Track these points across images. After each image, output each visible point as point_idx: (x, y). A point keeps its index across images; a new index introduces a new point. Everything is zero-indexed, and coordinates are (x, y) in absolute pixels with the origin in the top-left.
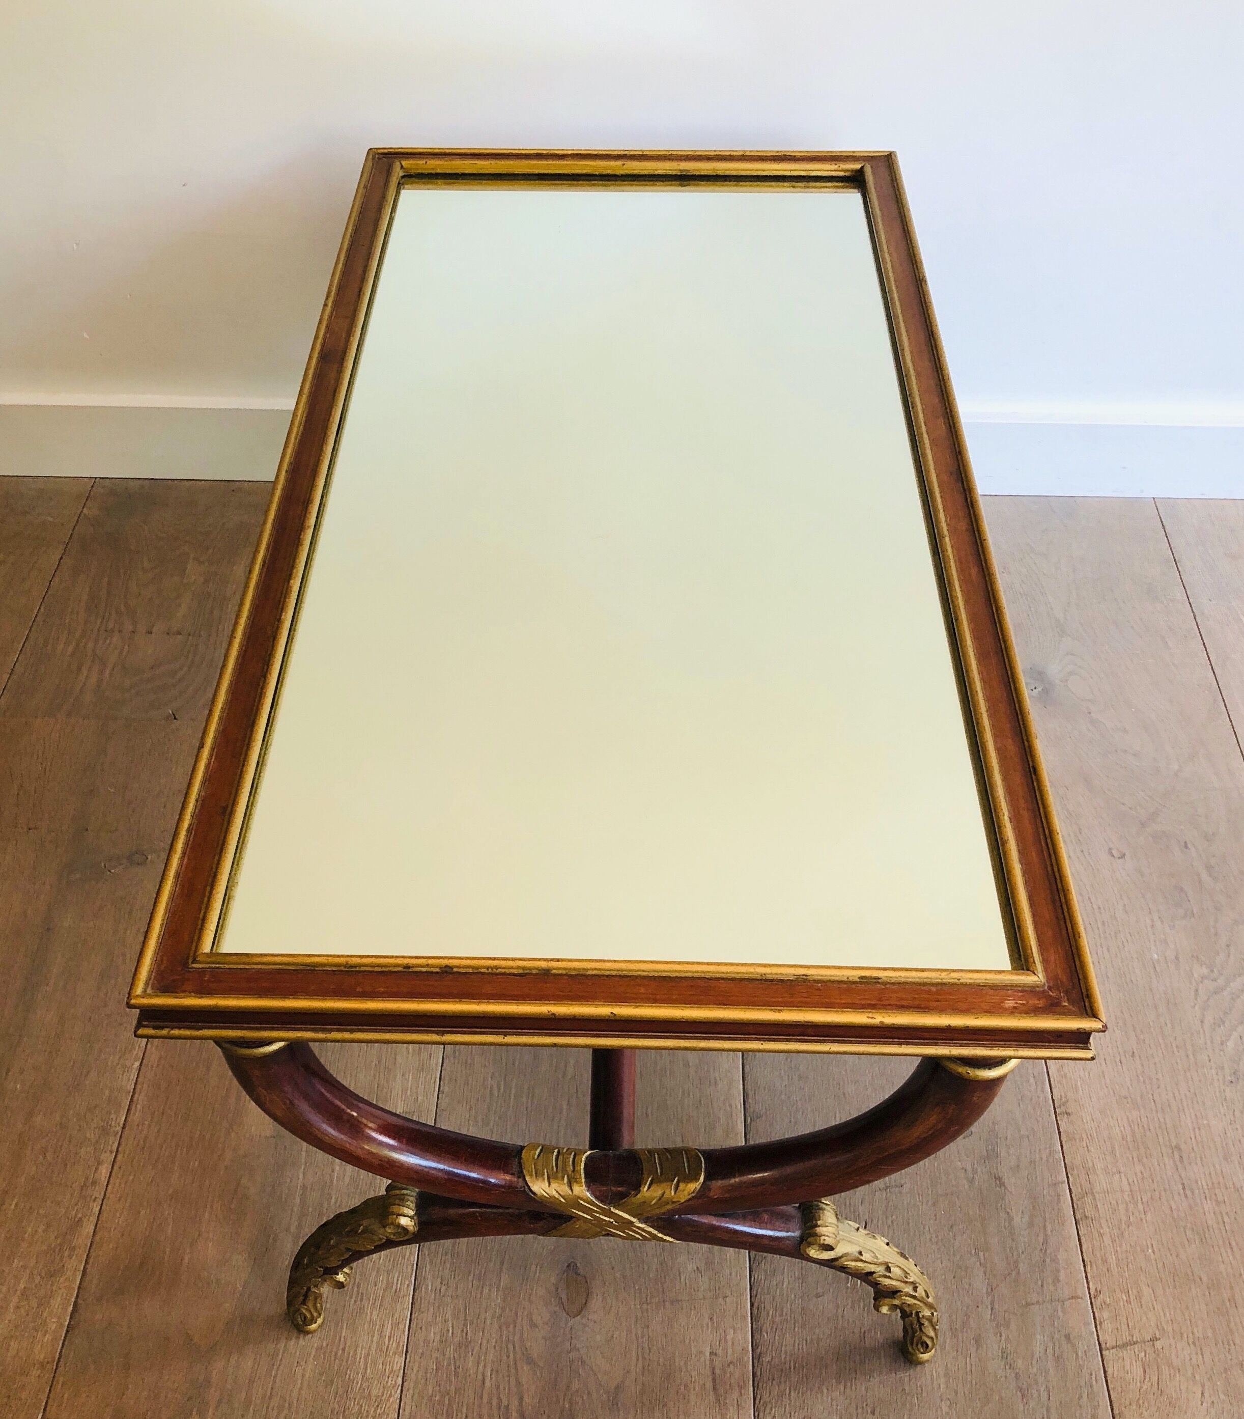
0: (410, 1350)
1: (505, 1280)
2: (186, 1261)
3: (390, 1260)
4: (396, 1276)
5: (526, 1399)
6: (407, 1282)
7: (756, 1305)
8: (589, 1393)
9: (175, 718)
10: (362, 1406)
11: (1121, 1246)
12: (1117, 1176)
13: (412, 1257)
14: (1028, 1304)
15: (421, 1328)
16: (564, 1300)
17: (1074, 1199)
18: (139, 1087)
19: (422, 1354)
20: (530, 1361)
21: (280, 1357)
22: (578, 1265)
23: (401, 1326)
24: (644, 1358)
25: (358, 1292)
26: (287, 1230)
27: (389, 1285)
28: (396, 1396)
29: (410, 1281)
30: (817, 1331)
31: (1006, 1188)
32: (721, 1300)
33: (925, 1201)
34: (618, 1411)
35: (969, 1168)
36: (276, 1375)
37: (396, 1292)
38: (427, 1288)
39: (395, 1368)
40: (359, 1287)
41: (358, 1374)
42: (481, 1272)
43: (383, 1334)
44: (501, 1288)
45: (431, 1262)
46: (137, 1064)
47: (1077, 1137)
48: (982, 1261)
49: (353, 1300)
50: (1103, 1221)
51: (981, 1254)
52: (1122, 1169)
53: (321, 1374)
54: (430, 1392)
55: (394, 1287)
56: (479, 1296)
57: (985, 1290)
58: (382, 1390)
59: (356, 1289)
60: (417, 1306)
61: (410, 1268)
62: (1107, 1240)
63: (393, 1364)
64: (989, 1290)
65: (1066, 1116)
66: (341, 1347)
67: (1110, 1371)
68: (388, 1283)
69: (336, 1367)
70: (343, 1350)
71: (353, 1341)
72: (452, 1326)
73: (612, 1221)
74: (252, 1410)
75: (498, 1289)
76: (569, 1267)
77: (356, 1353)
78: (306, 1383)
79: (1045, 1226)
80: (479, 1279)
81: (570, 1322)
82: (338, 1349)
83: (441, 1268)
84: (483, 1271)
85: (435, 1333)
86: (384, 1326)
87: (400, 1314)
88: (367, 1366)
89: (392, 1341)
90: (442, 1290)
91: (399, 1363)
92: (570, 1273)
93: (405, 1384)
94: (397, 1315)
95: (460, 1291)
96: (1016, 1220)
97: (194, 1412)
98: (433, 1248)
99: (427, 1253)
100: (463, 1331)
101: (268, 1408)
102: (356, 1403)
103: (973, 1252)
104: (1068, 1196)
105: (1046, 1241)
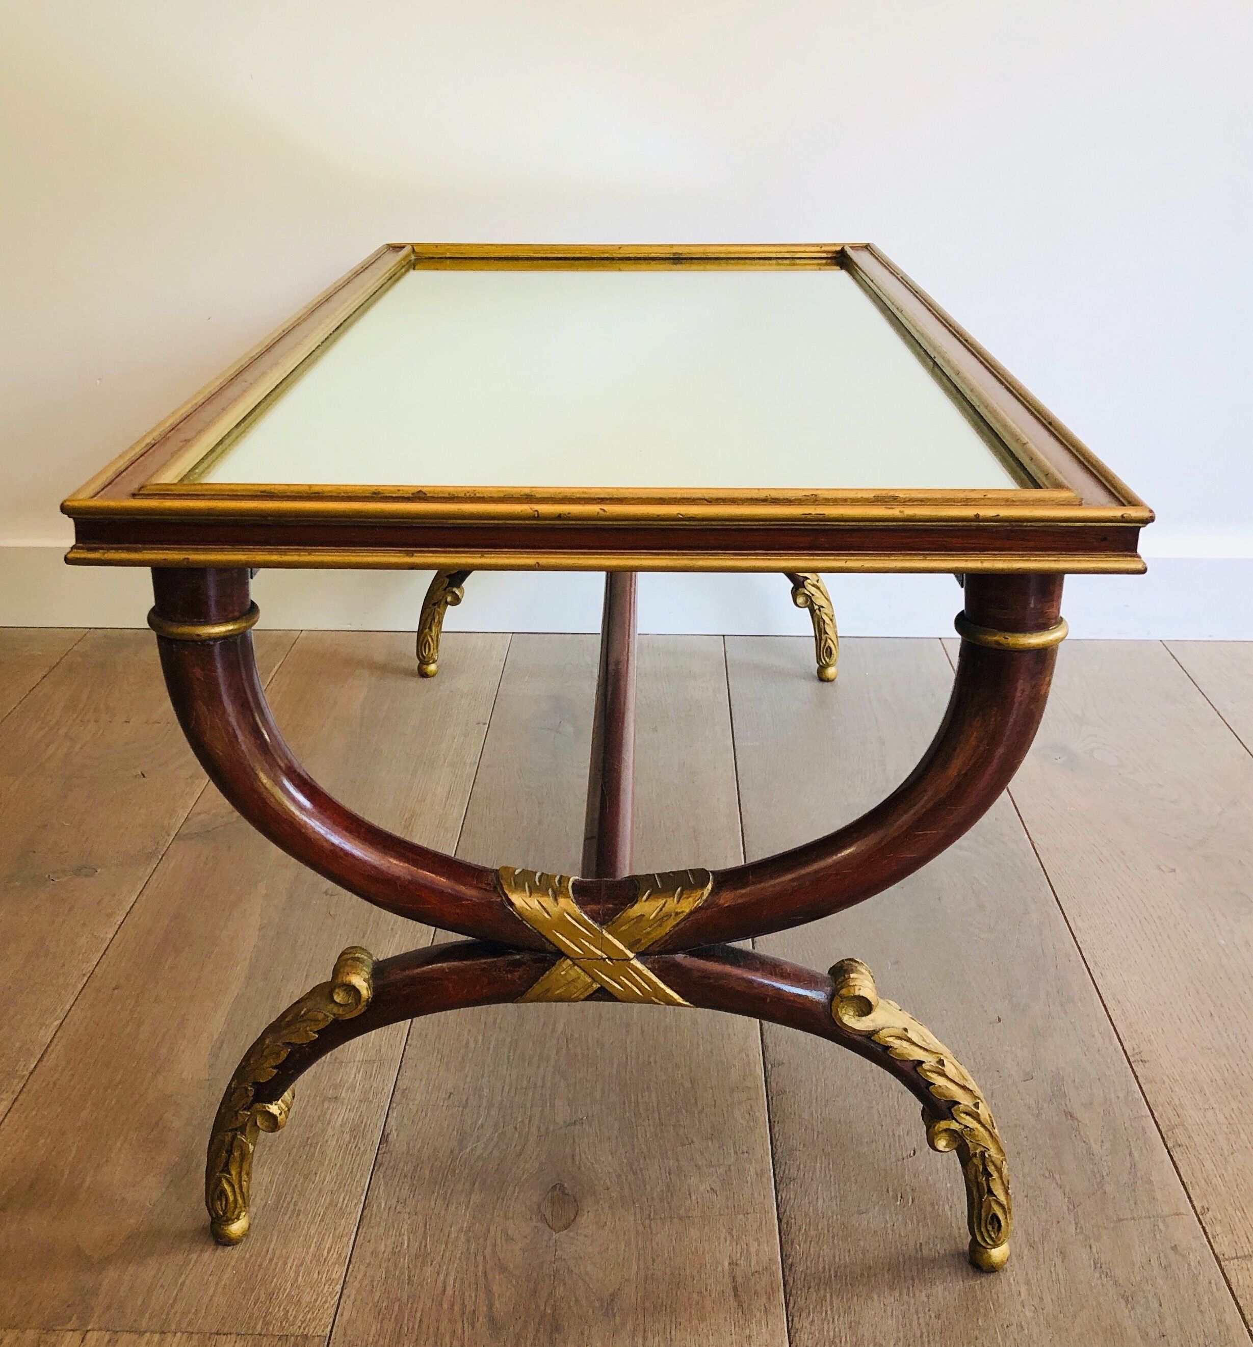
1: (475, 1198)
4: (342, 1195)
5: (496, 1305)
6: (355, 1201)
7: (784, 1221)
9: (145, 776)
10: (288, 1311)
11: (1226, 1169)
12: (1211, 1111)
13: (363, 1179)
14: (1120, 1220)
16: (549, 1217)
17: (1162, 1130)
19: (369, 1264)
20: (503, 1269)
21: (191, 1266)
22: (566, 1185)
23: (345, 1239)
24: (646, 1268)
25: (294, 1209)
27: (333, 1204)
28: (332, 1302)
29: (359, 1200)
30: (862, 1243)
31: (1079, 1121)
32: (741, 1216)
34: (614, 1316)
35: (1034, 1105)
36: (183, 1284)
37: (341, 1209)
38: (379, 1206)
39: (334, 1276)
40: (295, 1205)
41: (286, 1281)
42: (446, 1192)
43: (322, 1246)
44: (471, 1206)
45: (386, 1184)
47: (1157, 1079)
48: (1059, 1181)
49: (287, 1217)
50: (1201, 1149)
51: (1057, 1177)
52: (1215, 1105)
53: (240, 1282)
54: (377, 1298)
55: (339, 1205)
57: (1065, 1208)
58: (315, 1297)
60: (366, 1221)
61: (359, 1189)
62: (1207, 1162)
63: (332, 1272)
64: (1071, 1207)
65: (1140, 1063)
66: (268, 1258)
67: (1233, 1281)
68: (332, 1201)
69: (260, 1276)
70: (271, 1260)
71: (284, 1251)
72: (409, 1239)
73: (605, 956)
74: (147, 1315)
75: (467, 1207)
76: (554, 1188)
77: (285, 1263)
78: (220, 1290)
79: (1130, 1154)
80: (445, 1198)
81: (555, 1236)
82: (264, 1259)
83: (398, 1189)
84: (449, 1191)
85: (386, 1245)
86: (323, 1239)
87: (344, 1230)
88: (299, 1275)
89: (332, 1252)
90: (398, 1207)
91: (338, 1272)
92: (555, 1193)
93: (345, 1291)
94: (341, 1229)
95: (419, 1208)
96: (1096, 1148)
97: (74, 1318)
98: (389, 1172)
99: (381, 1176)
100: (421, 1243)
101: (168, 1314)
102: (282, 1308)
103: (1047, 1175)
104: (1155, 1127)
105: (1133, 1165)
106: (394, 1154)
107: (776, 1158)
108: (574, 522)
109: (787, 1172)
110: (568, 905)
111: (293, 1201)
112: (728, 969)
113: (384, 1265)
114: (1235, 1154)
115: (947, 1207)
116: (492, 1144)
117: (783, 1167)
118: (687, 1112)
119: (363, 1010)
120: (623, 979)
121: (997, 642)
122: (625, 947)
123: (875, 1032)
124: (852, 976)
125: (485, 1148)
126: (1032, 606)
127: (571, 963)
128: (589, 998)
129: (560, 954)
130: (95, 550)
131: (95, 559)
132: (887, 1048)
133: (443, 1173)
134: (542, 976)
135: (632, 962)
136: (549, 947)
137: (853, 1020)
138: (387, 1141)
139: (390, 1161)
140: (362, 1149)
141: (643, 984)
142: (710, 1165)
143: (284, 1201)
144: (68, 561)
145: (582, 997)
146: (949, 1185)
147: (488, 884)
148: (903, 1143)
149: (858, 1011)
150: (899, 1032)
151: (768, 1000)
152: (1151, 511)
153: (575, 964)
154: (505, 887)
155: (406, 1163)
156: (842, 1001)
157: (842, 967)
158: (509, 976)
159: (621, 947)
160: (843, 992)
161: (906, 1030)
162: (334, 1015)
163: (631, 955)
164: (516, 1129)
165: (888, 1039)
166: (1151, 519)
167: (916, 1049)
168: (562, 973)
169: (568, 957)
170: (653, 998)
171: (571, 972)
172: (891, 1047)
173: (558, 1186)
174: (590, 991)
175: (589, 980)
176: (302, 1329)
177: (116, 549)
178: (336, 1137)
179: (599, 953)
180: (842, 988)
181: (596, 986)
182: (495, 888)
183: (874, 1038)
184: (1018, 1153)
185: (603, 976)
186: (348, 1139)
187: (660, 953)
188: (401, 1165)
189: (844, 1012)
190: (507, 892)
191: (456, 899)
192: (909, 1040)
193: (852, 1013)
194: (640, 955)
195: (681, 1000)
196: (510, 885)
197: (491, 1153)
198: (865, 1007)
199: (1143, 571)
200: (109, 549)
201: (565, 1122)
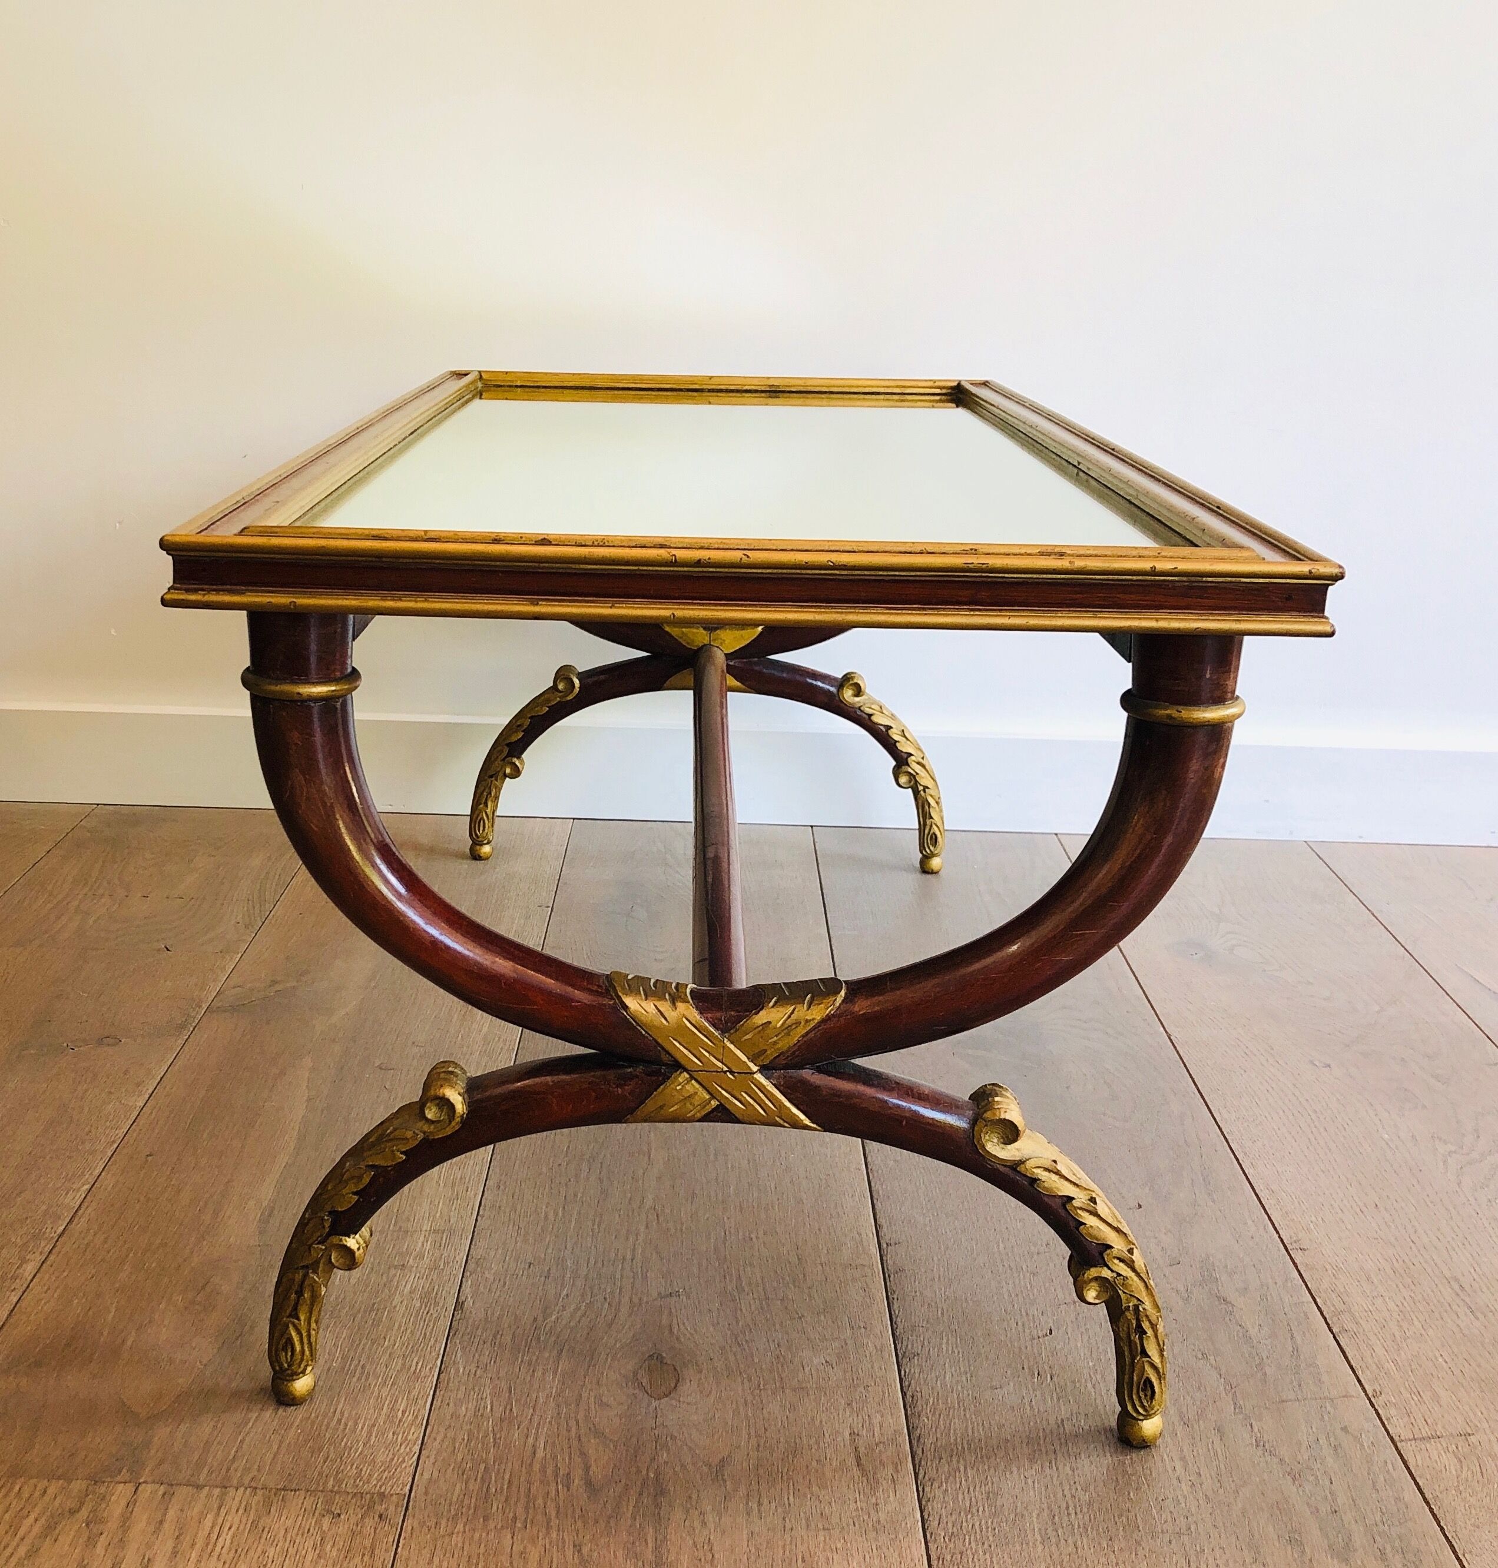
0: (432, 1422)
1: (564, 1365)
2: (129, 1343)
4: (416, 1359)
5: (593, 1468)
6: (430, 1366)
7: (909, 1393)
8: (682, 1465)
10: (361, 1470)
12: (1380, 1299)
13: (438, 1344)
14: (1283, 1401)
15: (448, 1404)
16: (647, 1385)
17: (1326, 1315)
19: (450, 1426)
20: (599, 1434)
22: (664, 1354)
23: (421, 1402)
24: (758, 1436)
25: (363, 1373)
27: (405, 1368)
28: (410, 1462)
29: (435, 1364)
31: (1234, 1306)
32: (861, 1389)
35: (1182, 1287)
36: (242, 1442)
37: (414, 1373)
38: (458, 1370)
40: (363, 1367)
41: (357, 1443)
42: (531, 1359)
43: (396, 1408)
44: (559, 1372)
45: (463, 1349)
47: (1320, 1267)
48: (1214, 1362)
49: (355, 1379)
50: (1370, 1334)
51: (1212, 1359)
53: (306, 1441)
54: (460, 1459)
55: (413, 1368)
56: (528, 1378)
57: (1222, 1389)
58: (391, 1456)
60: (442, 1385)
61: (434, 1354)
62: (1378, 1348)
63: (407, 1433)
64: (1228, 1388)
65: (1299, 1251)
66: (336, 1419)
67: (1413, 1462)
68: (404, 1365)
69: (328, 1436)
70: (339, 1421)
71: (354, 1413)
72: (492, 1403)
73: (725, 1069)
74: (205, 1471)
75: (555, 1373)
76: (651, 1356)
77: (356, 1424)
78: (283, 1450)
79: (1293, 1338)
80: (530, 1364)
81: (655, 1403)
82: (332, 1419)
83: (477, 1355)
84: (534, 1358)
85: (467, 1409)
86: (396, 1401)
87: (419, 1392)
88: (371, 1436)
89: (407, 1413)
90: (478, 1372)
91: (416, 1433)
92: (653, 1362)
93: (423, 1452)
94: (415, 1392)
95: (502, 1374)
96: (1253, 1332)
97: (124, 1470)
98: (466, 1338)
99: (458, 1341)
100: (506, 1408)
101: (228, 1469)
102: (354, 1467)
103: (1200, 1356)
104: (1319, 1313)
105: (1296, 1349)
106: (470, 1321)
107: (897, 1335)
108: (714, 570)
109: (910, 1347)
110: (687, 1013)
111: (361, 1363)
112: (861, 1088)
113: (465, 1427)
114: (1409, 1341)
115: (1087, 1387)
116: (579, 1313)
117: (905, 1343)
118: (795, 1287)
119: (457, 1128)
120: (745, 1095)
121: (1169, 717)
122: (748, 1058)
123: (1022, 1162)
124: (996, 1099)
125: (572, 1316)
126: (1208, 676)
127: (687, 1076)
128: (706, 1118)
129: (678, 1066)
130: (196, 591)
131: (195, 602)
132: (1034, 1181)
133: (527, 1340)
134: (656, 1090)
135: (755, 1076)
136: (665, 1058)
137: (997, 1147)
138: (462, 1308)
139: (467, 1327)
140: (435, 1315)
141: (767, 1102)
142: (824, 1339)
143: (351, 1364)
144: (164, 602)
145: (699, 1115)
146: (1091, 1364)
147: (599, 986)
148: (1038, 1322)
149: (1002, 1138)
150: (1048, 1164)
151: (904, 1123)
152: (1340, 567)
153: (692, 1078)
154: (618, 989)
155: (485, 1330)
156: (986, 1125)
157: (984, 1092)
158: (620, 1091)
159: (744, 1058)
160: (988, 1115)
161: (1055, 1162)
162: (424, 1133)
163: (755, 1068)
164: (605, 1299)
165: (1035, 1171)
166: (1340, 577)
167: (1066, 1183)
168: (678, 1088)
169: (686, 1070)
170: (777, 1119)
171: (688, 1087)
172: (1039, 1180)
173: (655, 1356)
174: (708, 1109)
175: (708, 1097)
176: (378, 1488)
177: (217, 591)
178: (405, 1303)
179: (719, 1064)
180: (985, 1112)
181: (714, 1103)
182: (607, 991)
183: (1021, 1168)
185: (723, 1092)
186: (418, 1305)
187: (786, 1067)
188: (479, 1332)
189: (987, 1138)
190: (620, 994)
191: (565, 1001)
192: (1058, 1173)
193: (996, 1140)
194: (764, 1069)
195: (807, 1122)
196: (623, 988)
197: (579, 1322)
198: (1010, 1133)
199: (1331, 635)
200: (209, 591)
201: (659, 1294)
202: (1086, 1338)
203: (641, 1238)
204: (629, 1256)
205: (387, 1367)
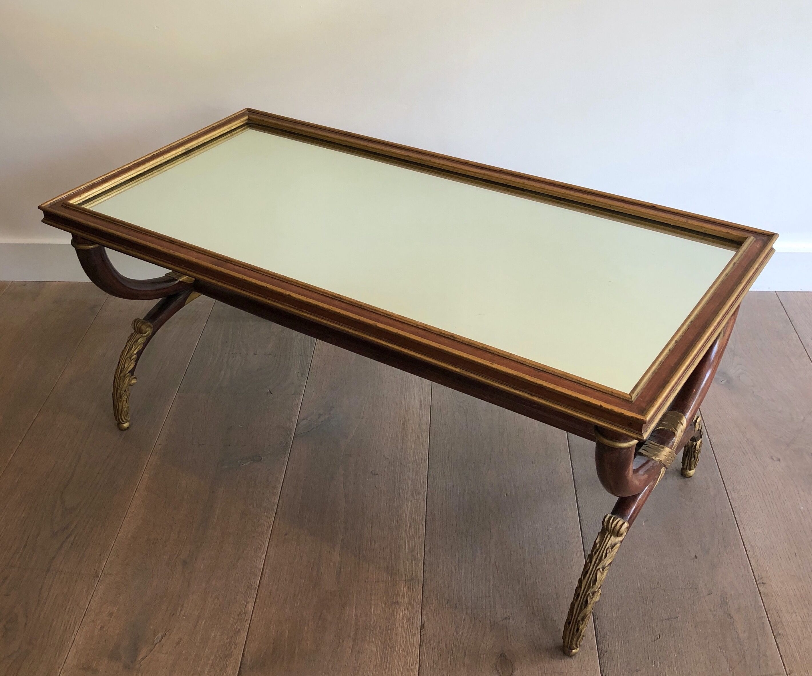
1: (467, 661)
2: (297, 650)
3: (405, 651)
4: (409, 659)
6: (415, 662)
9: (271, 394)
11: (801, 649)
12: (794, 614)
13: (417, 650)
16: (500, 672)
17: (772, 625)
18: (265, 567)
22: (506, 654)
26: (349, 636)
27: (405, 663)
29: (417, 661)
31: (733, 619)
32: (584, 673)
33: (690, 625)
35: (713, 610)
37: (410, 666)
38: (426, 664)
42: (454, 658)
44: (466, 665)
45: (427, 652)
46: (264, 555)
47: (770, 595)
48: (725, 654)
49: (387, 671)
50: (789, 637)
51: (724, 651)
52: (796, 611)
55: (408, 664)
56: (454, 669)
57: (728, 669)
59: (388, 665)
61: (416, 655)
62: (792, 645)
64: (731, 669)
65: (762, 584)
76: (501, 655)
79: (757, 638)
80: (454, 661)
83: (433, 656)
90: (434, 666)
92: (502, 658)
95: (443, 667)
96: (741, 635)
98: (427, 646)
99: (424, 648)
103: (719, 650)
104: (769, 623)
105: (759, 646)
106: (428, 636)
107: (598, 640)
109: (603, 648)
111: (388, 661)
114: (805, 640)
115: (675, 668)
116: (470, 629)
117: (601, 645)
118: (556, 612)
125: (468, 632)
133: (451, 647)
138: (424, 628)
139: (427, 639)
140: (413, 632)
143: (384, 662)
146: (676, 655)
148: (654, 631)
155: (434, 641)
173: (503, 655)
178: (401, 625)
184: (706, 638)
186: (406, 626)
188: (432, 642)
197: (471, 635)
201: (502, 618)
202: (673, 640)
203: (492, 583)
204: (487, 595)
205: (398, 663)
